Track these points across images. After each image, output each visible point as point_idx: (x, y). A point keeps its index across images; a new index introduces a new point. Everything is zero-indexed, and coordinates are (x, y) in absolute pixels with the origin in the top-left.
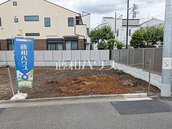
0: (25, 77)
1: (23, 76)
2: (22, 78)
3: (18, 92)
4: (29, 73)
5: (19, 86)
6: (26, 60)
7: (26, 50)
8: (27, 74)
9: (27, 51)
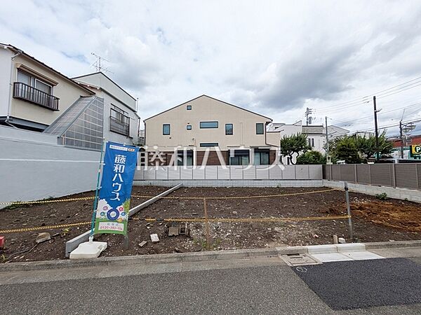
0: (113, 214)
1: (110, 211)
2: (108, 215)
3: (90, 238)
4: (122, 206)
5: (99, 229)
6: (121, 181)
7: (123, 164)
8: (118, 208)
9: (124, 166)
